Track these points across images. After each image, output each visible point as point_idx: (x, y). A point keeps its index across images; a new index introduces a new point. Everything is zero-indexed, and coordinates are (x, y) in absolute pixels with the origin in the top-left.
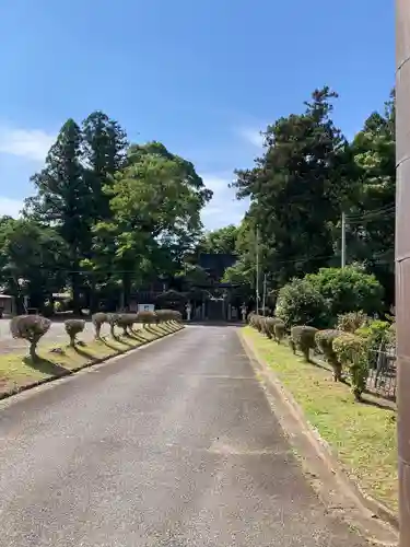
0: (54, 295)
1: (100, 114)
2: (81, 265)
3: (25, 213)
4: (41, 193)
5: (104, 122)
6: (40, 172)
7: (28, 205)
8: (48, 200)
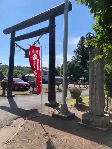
0: (80, 79)
1: (90, 33)
2: (84, 71)
3: (72, 60)
4: (76, 55)
5: (90, 35)
6: (75, 50)
7: (73, 58)
8: (77, 56)
